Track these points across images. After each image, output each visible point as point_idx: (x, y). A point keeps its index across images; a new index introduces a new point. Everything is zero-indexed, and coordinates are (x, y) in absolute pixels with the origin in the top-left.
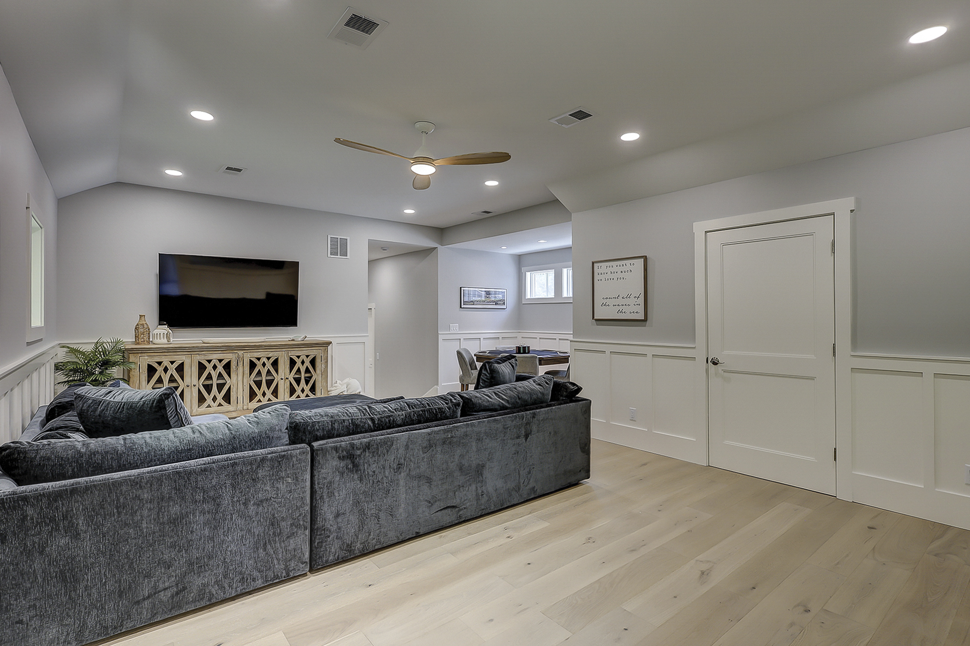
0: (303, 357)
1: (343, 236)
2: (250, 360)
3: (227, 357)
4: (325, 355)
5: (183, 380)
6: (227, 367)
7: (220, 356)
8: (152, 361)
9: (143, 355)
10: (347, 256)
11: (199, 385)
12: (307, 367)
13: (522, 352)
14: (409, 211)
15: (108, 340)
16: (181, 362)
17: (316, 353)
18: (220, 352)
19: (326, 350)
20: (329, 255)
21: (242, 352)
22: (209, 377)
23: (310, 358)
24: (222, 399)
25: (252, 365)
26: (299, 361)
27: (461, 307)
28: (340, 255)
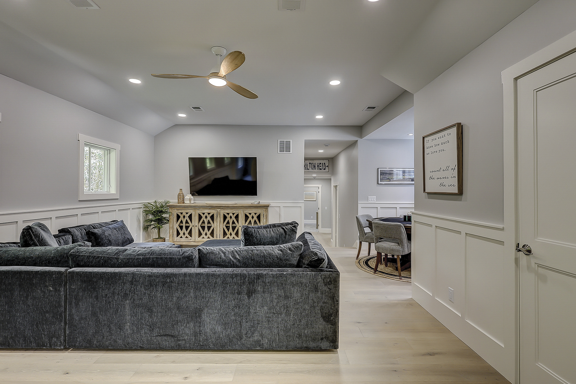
0: (253, 214)
1: (288, 139)
2: (224, 214)
3: (212, 212)
4: (266, 214)
5: (192, 223)
6: (212, 217)
7: (209, 211)
8: (179, 212)
9: (175, 209)
10: (290, 152)
11: (199, 226)
12: (255, 220)
13: (407, 220)
14: (319, 117)
15: (161, 200)
16: (191, 213)
17: (260, 212)
18: (208, 209)
19: (267, 210)
20: (279, 152)
21: (219, 209)
22: (203, 222)
23: (257, 215)
24: (210, 234)
25: (225, 217)
26: (250, 217)
27: (378, 184)
28: (286, 152)
